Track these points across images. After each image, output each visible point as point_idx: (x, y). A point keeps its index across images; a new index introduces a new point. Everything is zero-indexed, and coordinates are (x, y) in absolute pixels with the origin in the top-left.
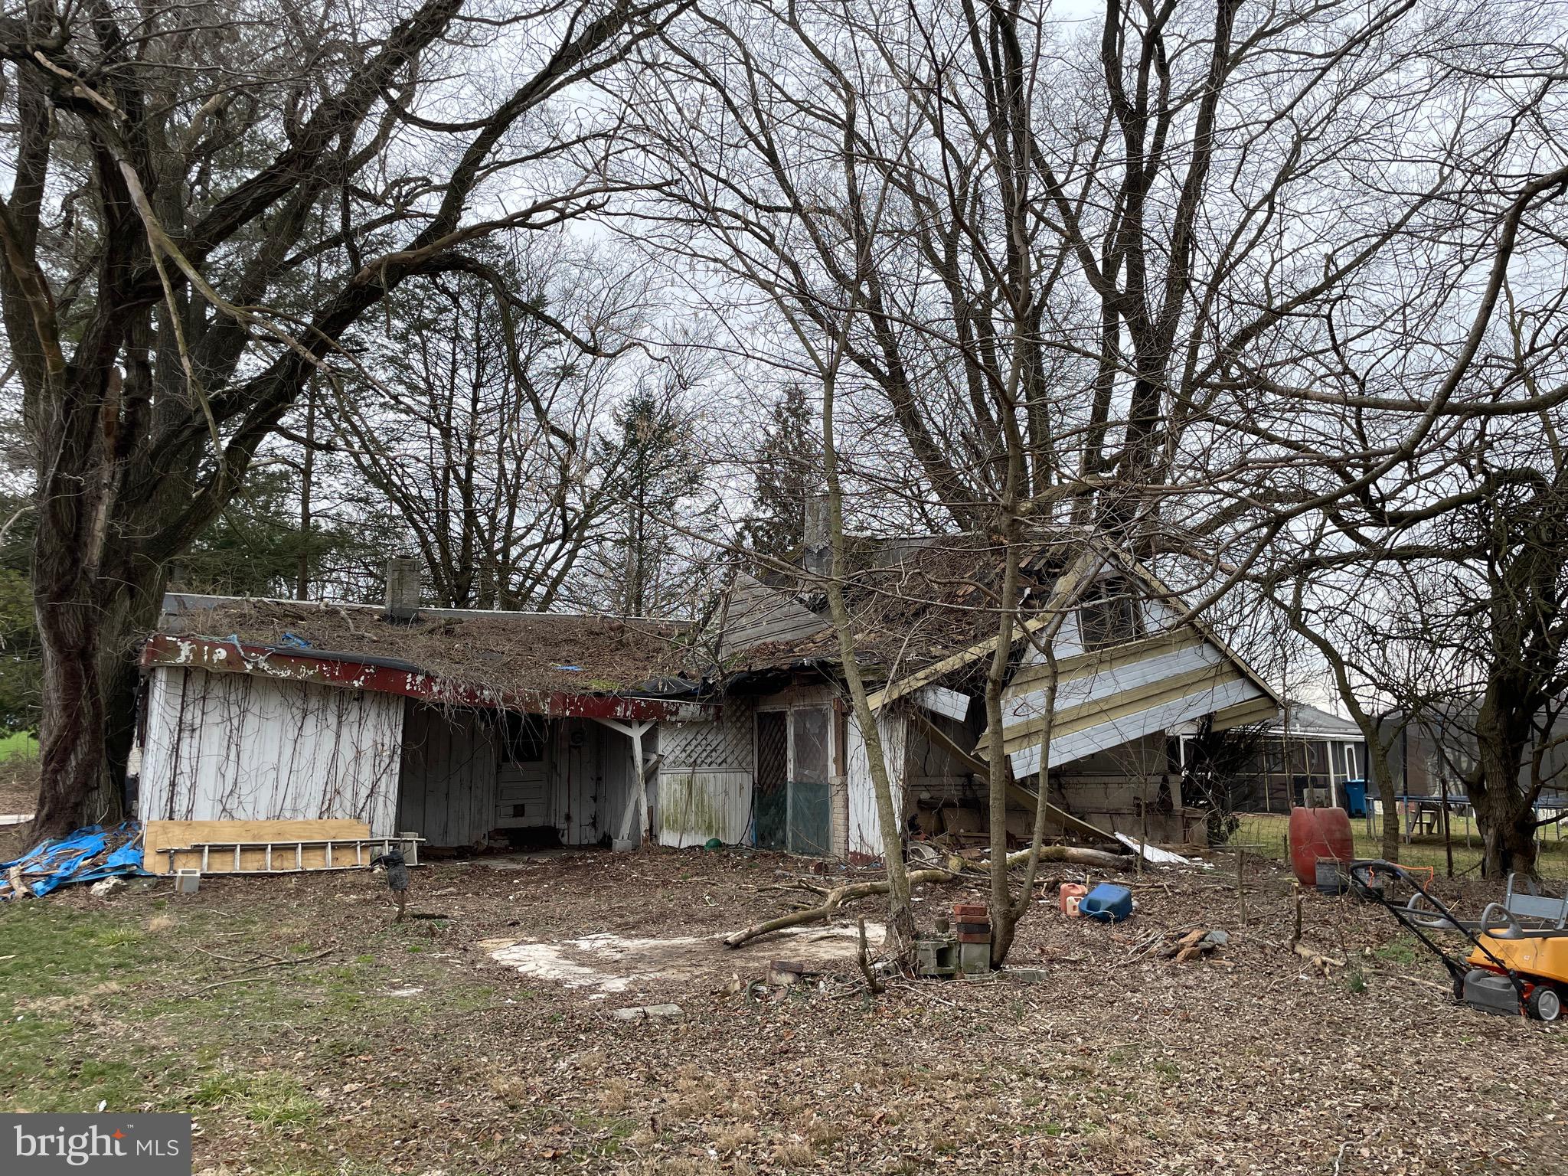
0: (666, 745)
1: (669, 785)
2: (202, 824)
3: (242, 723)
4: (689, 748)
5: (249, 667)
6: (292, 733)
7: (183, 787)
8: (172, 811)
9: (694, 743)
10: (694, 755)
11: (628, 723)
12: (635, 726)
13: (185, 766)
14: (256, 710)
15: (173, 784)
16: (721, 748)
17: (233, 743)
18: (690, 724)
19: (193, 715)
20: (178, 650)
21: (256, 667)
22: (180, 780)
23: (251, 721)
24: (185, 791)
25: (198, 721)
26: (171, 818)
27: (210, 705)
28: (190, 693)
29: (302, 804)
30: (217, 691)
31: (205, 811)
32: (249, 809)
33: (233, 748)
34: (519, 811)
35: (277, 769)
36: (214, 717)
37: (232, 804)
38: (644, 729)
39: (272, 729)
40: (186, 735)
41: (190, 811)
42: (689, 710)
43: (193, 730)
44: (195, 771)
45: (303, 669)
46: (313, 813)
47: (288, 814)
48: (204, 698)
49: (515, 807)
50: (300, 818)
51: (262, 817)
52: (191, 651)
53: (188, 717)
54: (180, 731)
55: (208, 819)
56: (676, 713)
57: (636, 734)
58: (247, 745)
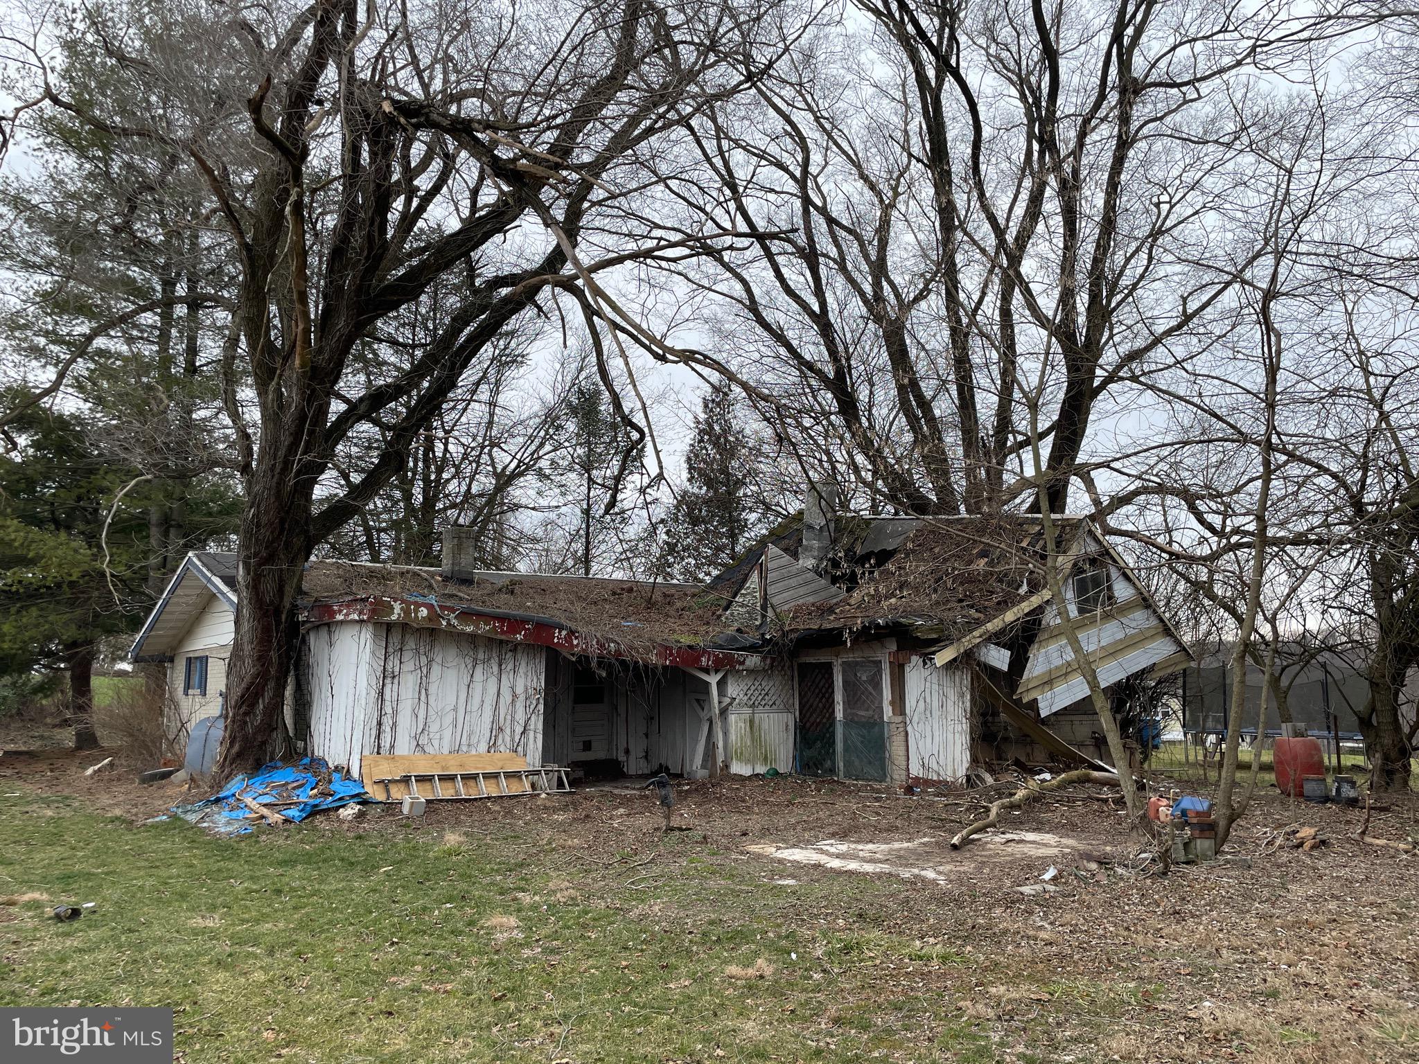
0: (733, 690)
1: (737, 723)
2: (403, 757)
3: (429, 672)
4: (750, 693)
5: (444, 623)
6: (466, 680)
7: (387, 728)
8: (379, 747)
9: (753, 688)
10: (753, 699)
11: (707, 671)
12: (713, 673)
13: (388, 709)
14: (438, 659)
15: (380, 724)
16: (771, 692)
17: (423, 688)
18: (751, 672)
19: (394, 663)
20: (392, 608)
21: (449, 624)
22: (385, 719)
23: (436, 669)
24: (388, 729)
25: (397, 669)
26: (378, 753)
27: (407, 655)
28: (391, 645)
29: (474, 740)
30: (411, 643)
31: (404, 747)
32: (436, 743)
33: (423, 691)
34: (587, 746)
35: (455, 709)
36: (409, 666)
37: (423, 740)
38: (719, 676)
39: (451, 675)
40: (388, 681)
41: (392, 747)
42: (753, 661)
43: (394, 677)
44: (395, 712)
45: (482, 625)
46: (483, 747)
47: (464, 748)
48: (401, 649)
49: (584, 742)
50: (474, 752)
51: (445, 751)
52: (402, 609)
53: (389, 668)
54: (384, 677)
55: (406, 753)
56: (743, 663)
57: (713, 680)
58: (433, 689)
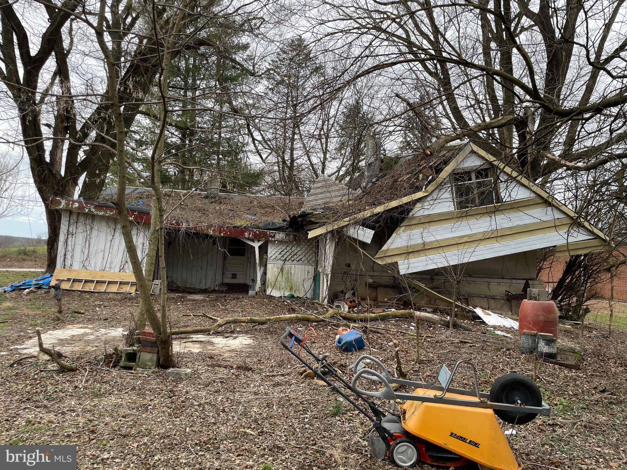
0: (272, 251)
1: (272, 269)
2: (75, 271)
3: (91, 232)
4: (283, 253)
5: (87, 210)
6: (110, 238)
7: (69, 256)
8: (65, 265)
9: (285, 251)
10: (285, 256)
11: (253, 241)
12: (256, 242)
13: (69, 248)
14: (96, 228)
15: (65, 255)
16: (299, 253)
17: (88, 240)
18: (281, 242)
19: (72, 229)
20: (60, 203)
21: (90, 210)
22: (68, 253)
23: (95, 232)
24: (69, 258)
25: (74, 231)
26: (64, 268)
27: (79, 224)
28: (72, 221)
29: (113, 266)
30: (82, 219)
31: (76, 266)
32: (93, 265)
33: (88, 242)
34: (234, 276)
35: (104, 251)
36: (79, 230)
37: (86, 264)
38: (260, 243)
39: (102, 236)
40: (70, 236)
41: (71, 265)
42: (280, 236)
43: (73, 235)
44: (73, 250)
45: (108, 212)
46: (117, 270)
47: (108, 269)
48: (77, 222)
49: (233, 274)
50: (112, 271)
51: (98, 269)
52: (65, 203)
53: (71, 230)
54: (68, 235)
55: (78, 269)
56: (274, 237)
57: (256, 245)
58: (93, 241)
